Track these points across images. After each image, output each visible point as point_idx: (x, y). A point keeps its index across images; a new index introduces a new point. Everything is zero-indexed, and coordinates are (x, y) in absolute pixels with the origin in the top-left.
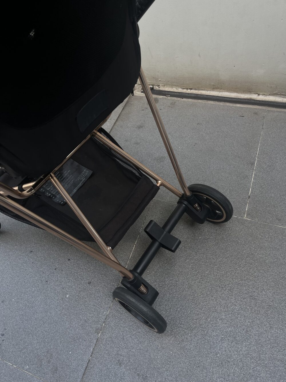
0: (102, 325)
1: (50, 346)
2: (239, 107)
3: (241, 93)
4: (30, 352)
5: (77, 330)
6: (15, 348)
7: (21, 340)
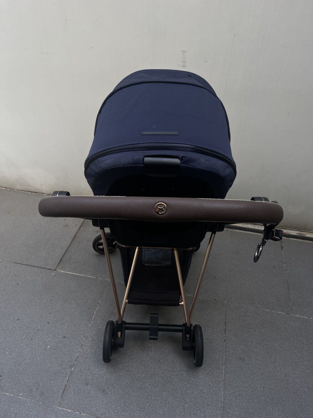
0: (74, 363)
1: (37, 379)
4: (23, 385)
5: (57, 368)
6: (11, 383)
7: (15, 378)
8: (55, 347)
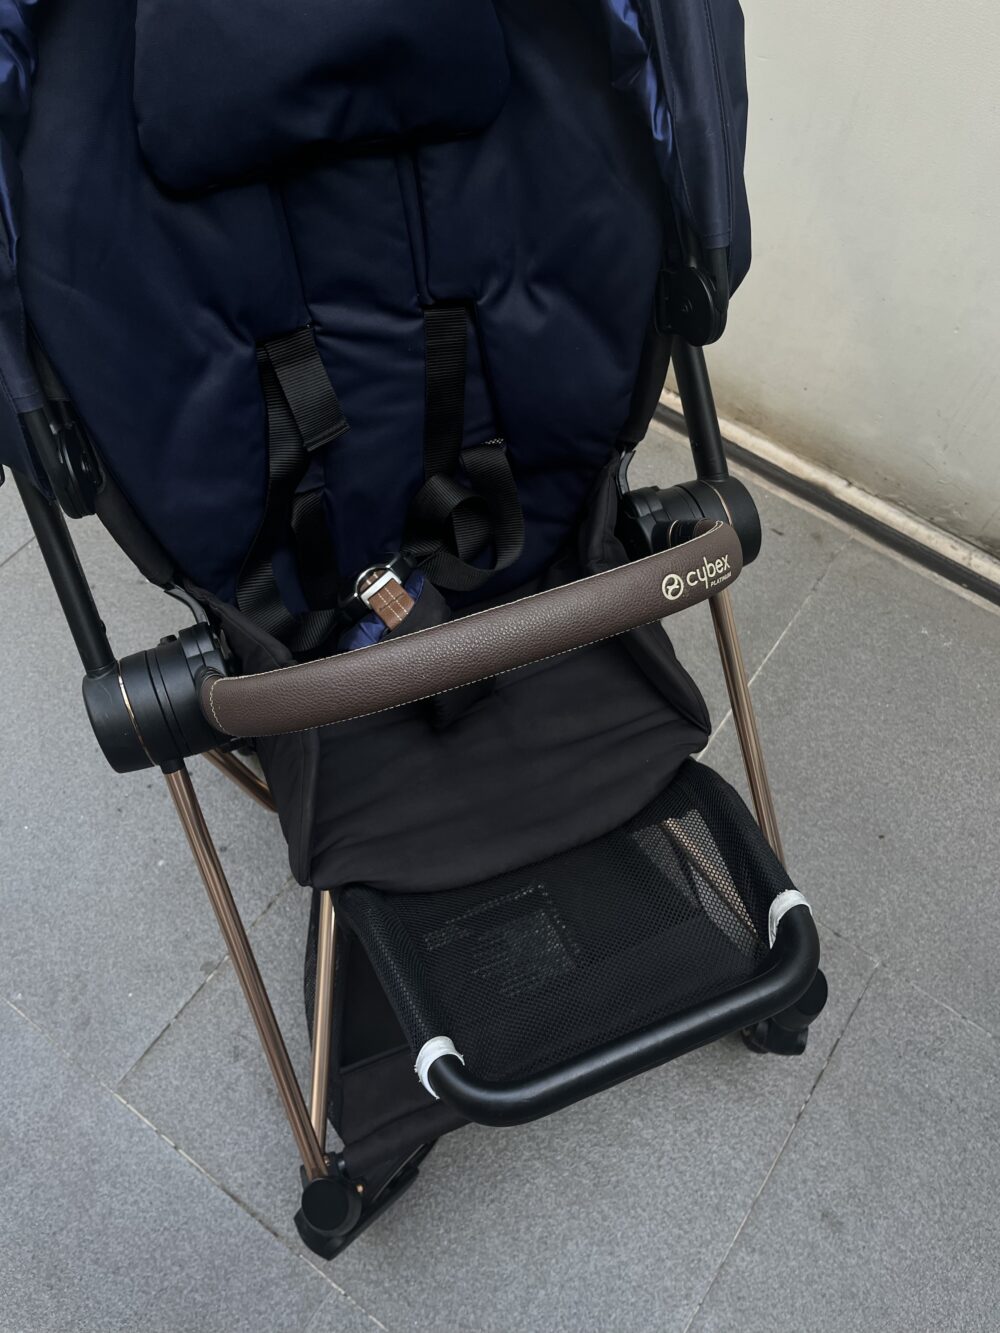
1: (87, 965)
2: (784, 501)
3: (807, 461)
4: (35, 965)
5: (161, 950)
7: (20, 930)
8: (182, 873)
